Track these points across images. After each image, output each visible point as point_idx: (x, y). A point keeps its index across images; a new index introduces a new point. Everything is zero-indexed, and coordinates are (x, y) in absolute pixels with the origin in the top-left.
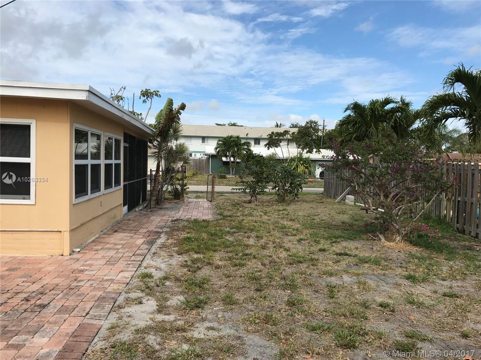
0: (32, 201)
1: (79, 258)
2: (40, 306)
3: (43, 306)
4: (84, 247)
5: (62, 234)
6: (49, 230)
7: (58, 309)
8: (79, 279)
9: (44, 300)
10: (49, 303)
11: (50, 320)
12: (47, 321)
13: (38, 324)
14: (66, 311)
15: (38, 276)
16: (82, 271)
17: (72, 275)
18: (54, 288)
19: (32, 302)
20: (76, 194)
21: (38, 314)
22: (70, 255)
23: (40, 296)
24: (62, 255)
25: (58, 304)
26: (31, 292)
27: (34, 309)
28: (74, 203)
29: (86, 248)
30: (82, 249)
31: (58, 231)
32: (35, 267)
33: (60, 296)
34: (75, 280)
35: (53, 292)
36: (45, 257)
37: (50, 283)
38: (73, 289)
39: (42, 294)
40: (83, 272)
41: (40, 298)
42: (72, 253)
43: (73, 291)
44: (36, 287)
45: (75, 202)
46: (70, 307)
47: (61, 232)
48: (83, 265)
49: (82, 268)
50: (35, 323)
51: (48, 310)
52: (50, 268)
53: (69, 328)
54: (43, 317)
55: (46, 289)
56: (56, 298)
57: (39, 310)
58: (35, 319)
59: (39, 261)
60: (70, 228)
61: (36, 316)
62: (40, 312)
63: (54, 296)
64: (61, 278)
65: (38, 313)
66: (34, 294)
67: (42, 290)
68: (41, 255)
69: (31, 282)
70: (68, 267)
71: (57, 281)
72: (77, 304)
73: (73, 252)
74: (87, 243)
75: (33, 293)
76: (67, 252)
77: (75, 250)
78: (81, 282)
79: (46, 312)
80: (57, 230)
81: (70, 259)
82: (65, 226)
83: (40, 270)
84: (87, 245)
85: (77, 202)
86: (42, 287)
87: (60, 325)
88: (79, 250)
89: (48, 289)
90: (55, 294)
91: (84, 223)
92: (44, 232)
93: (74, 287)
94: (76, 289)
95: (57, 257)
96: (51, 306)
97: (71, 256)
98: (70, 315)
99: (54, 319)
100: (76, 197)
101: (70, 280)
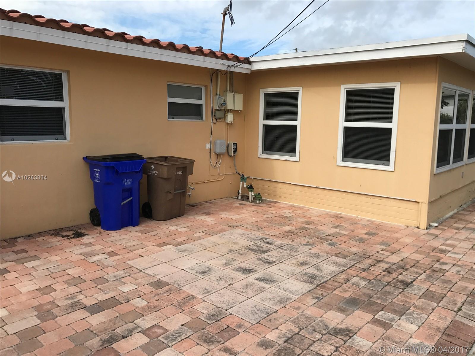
0: (390, 168)
1: (438, 235)
2: (402, 282)
3: (407, 284)
4: (442, 223)
5: (420, 205)
6: (406, 199)
7: (423, 293)
8: (441, 261)
9: (407, 276)
10: (412, 282)
11: (416, 303)
12: (413, 303)
13: (403, 304)
14: (433, 297)
15: (396, 246)
16: (444, 251)
17: (432, 254)
18: (415, 264)
19: (394, 275)
20: (438, 162)
21: (402, 292)
22: (427, 229)
23: (401, 270)
24: (418, 228)
25: (423, 286)
26: (392, 263)
27: (397, 285)
28: (435, 173)
29: (444, 224)
30: (439, 224)
31: (415, 202)
32: (391, 236)
33: (423, 276)
34: (438, 261)
35: (413, 269)
36: (400, 226)
37: (409, 257)
38: (437, 272)
39: (403, 269)
40: (445, 253)
41: (402, 273)
42: (429, 227)
43: (437, 274)
44: (395, 259)
45: (436, 171)
46: (437, 294)
47: (418, 202)
48: (443, 244)
49: (444, 248)
50: (400, 302)
51: (412, 290)
52: (408, 240)
53: (439, 320)
54: (407, 297)
55: (407, 265)
56: (419, 278)
57: (402, 287)
58: (399, 297)
59: (395, 230)
60: (429, 200)
61: (400, 293)
62: (403, 289)
63: (417, 274)
64: (421, 254)
65: (401, 290)
66: (395, 267)
67: (402, 264)
68: (396, 224)
69: (390, 251)
70: (426, 242)
71: (417, 257)
72: (445, 293)
73: (430, 225)
74: (444, 218)
75: (394, 265)
76: (423, 225)
77: (432, 224)
78: (445, 265)
79: (410, 292)
80: (414, 200)
81: (428, 233)
82: (424, 197)
83: (397, 239)
84: (445, 220)
85: (438, 172)
86: (402, 260)
87: (428, 314)
88: (436, 225)
89: (408, 264)
90: (417, 273)
91: (443, 196)
92: (401, 201)
93: (437, 270)
94: (440, 272)
95: (413, 229)
96: (415, 287)
97: (428, 231)
98: (438, 303)
99: (420, 304)
100: (438, 167)
101: (432, 260)
